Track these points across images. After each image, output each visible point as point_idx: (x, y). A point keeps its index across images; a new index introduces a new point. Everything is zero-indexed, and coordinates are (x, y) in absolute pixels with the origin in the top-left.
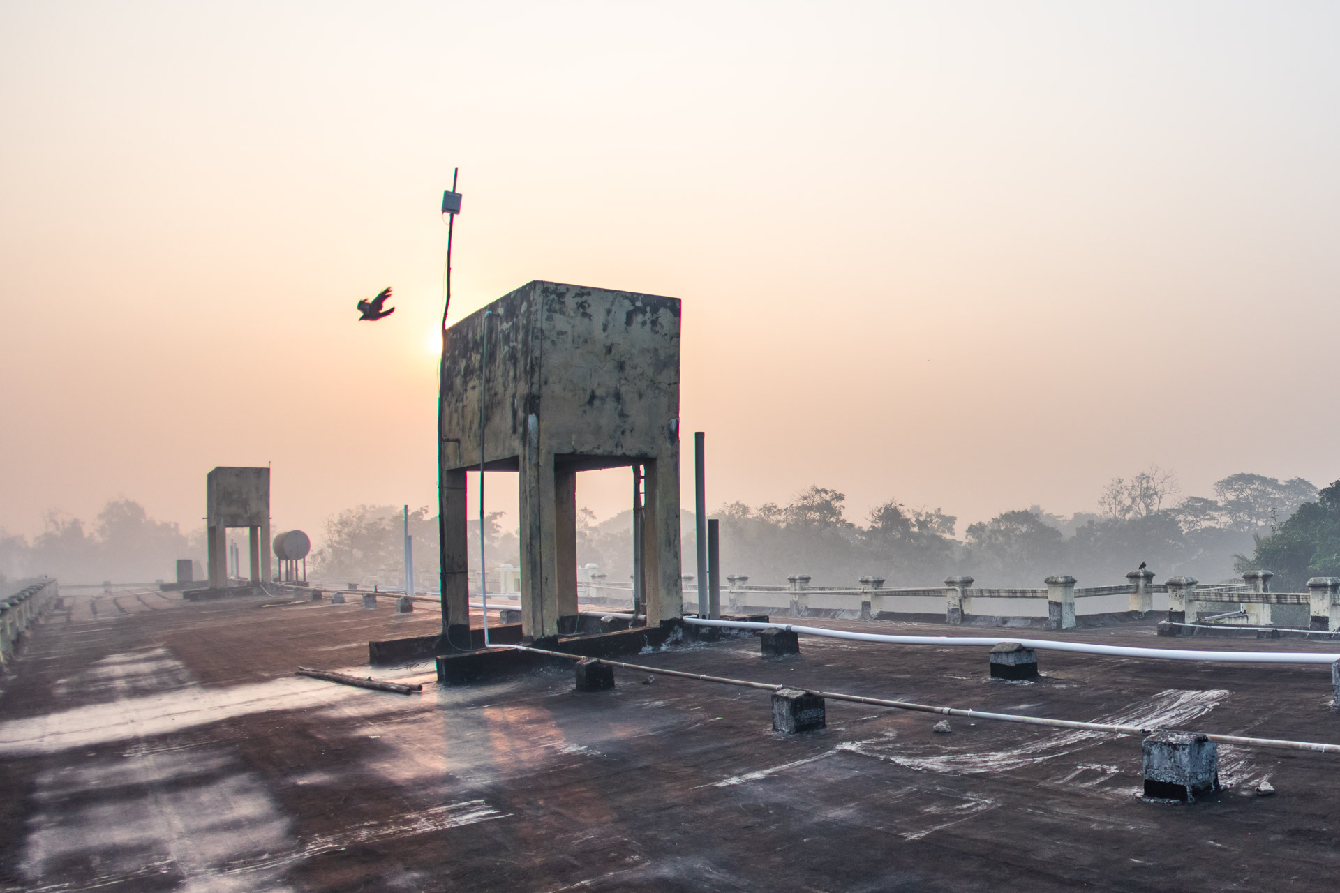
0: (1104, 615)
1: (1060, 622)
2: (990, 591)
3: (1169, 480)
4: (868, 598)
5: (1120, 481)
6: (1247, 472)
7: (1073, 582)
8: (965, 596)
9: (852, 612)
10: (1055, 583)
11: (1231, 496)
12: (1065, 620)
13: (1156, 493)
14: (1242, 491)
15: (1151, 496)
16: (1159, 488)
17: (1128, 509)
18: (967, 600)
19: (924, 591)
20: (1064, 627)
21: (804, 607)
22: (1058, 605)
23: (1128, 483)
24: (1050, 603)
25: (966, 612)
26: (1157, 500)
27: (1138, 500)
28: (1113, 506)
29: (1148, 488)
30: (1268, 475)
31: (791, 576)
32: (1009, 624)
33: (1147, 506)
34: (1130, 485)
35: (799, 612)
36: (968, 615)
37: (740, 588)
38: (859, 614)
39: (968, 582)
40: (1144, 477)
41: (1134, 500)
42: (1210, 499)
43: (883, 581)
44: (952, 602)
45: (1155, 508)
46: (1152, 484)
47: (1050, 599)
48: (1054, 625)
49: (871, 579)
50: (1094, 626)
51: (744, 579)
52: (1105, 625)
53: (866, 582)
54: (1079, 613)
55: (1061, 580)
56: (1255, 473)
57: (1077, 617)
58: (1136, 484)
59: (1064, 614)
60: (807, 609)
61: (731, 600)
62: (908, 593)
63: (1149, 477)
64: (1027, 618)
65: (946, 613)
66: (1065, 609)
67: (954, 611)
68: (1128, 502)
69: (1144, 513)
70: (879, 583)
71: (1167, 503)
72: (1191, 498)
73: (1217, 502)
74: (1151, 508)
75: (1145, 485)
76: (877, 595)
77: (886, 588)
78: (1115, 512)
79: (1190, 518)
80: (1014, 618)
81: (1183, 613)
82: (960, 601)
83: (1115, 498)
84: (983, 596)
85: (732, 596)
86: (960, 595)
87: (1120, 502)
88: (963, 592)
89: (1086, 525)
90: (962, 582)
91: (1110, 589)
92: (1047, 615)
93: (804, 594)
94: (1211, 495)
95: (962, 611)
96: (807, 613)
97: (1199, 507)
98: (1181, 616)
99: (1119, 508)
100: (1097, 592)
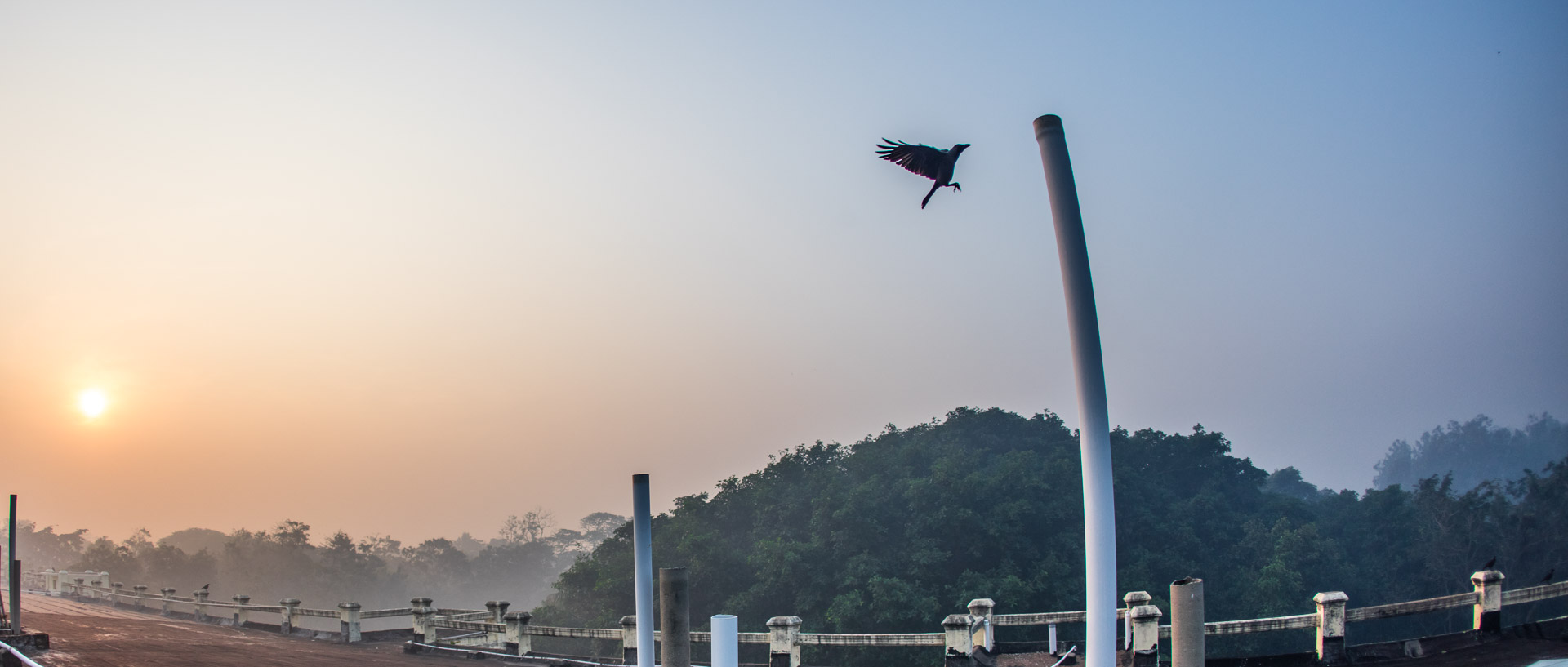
0: (387, 631)
1: (347, 637)
2: (307, 611)
3: (549, 517)
4: (237, 611)
5: (515, 518)
6: (603, 511)
7: (359, 607)
8: (293, 614)
9: (229, 620)
10: (345, 608)
11: (592, 528)
12: (351, 636)
13: (539, 526)
14: (599, 524)
15: (535, 528)
16: (542, 522)
17: (521, 537)
18: (295, 617)
19: (270, 608)
20: (350, 641)
21: (203, 614)
22: (346, 624)
23: (520, 519)
24: (342, 622)
25: (294, 625)
26: (540, 531)
27: (526, 531)
28: (509, 535)
29: (533, 523)
30: (618, 515)
31: (195, 591)
32: (317, 637)
33: (533, 535)
34: (522, 520)
35: (200, 618)
36: (296, 628)
37: (169, 598)
38: (233, 622)
39: (297, 603)
40: (530, 515)
41: (524, 530)
42: (575, 531)
43: (249, 599)
44: (285, 617)
45: (538, 537)
46: (536, 520)
47: (342, 619)
48: (344, 639)
49: (239, 597)
50: (377, 640)
51: (172, 591)
52: (386, 640)
53: (236, 599)
54: (362, 631)
55: (348, 606)
56: (608, 512)
57: (362, 634)
58: (526, 520)
59: (350, 631)
60: (206, 616)
61: (164, 606)
62: (265, 609)
63: (535, 515)
64: (329, 633)
65: (281, 624)
66: (352, 628)
67: (286, 624)
68: (520, 532)
69: (531, 540)
70: (245, 600)
71: (547, 533)
72: (563, 530)
73: (580, 533)
74: (536, 537)
75: (532, 521)
76: (243, 609)
77: (251, 604)
78: (511, 538)
79: (561, 544)
80: (322, 632)
81: (423, 635)
82: (289, 617)
83: (511, 529)
84: (303, 614)
85: (164, 603)
86: (289, 612)
87: (515, 532)
88: (292, 611)
89: (486, 549)
90: (290, 603)
91: (394, 611)
92: (340, 631)
93: (203, 605)
94: (576, 527)
95: (290, 625)
96: (204, 619)
97: (567, 536)
98: (421, 637)
99: (514, 536)
100: (382, 614)
